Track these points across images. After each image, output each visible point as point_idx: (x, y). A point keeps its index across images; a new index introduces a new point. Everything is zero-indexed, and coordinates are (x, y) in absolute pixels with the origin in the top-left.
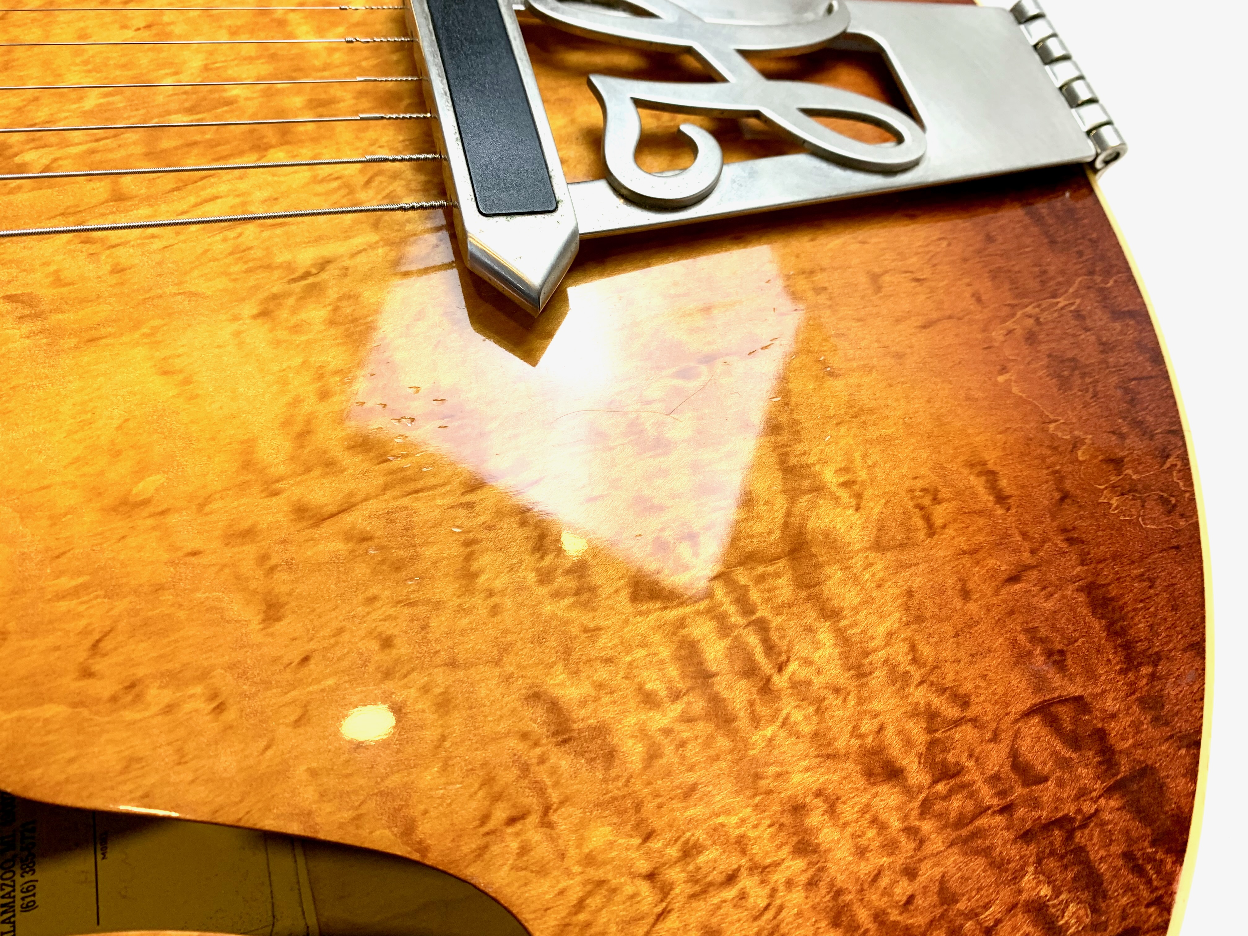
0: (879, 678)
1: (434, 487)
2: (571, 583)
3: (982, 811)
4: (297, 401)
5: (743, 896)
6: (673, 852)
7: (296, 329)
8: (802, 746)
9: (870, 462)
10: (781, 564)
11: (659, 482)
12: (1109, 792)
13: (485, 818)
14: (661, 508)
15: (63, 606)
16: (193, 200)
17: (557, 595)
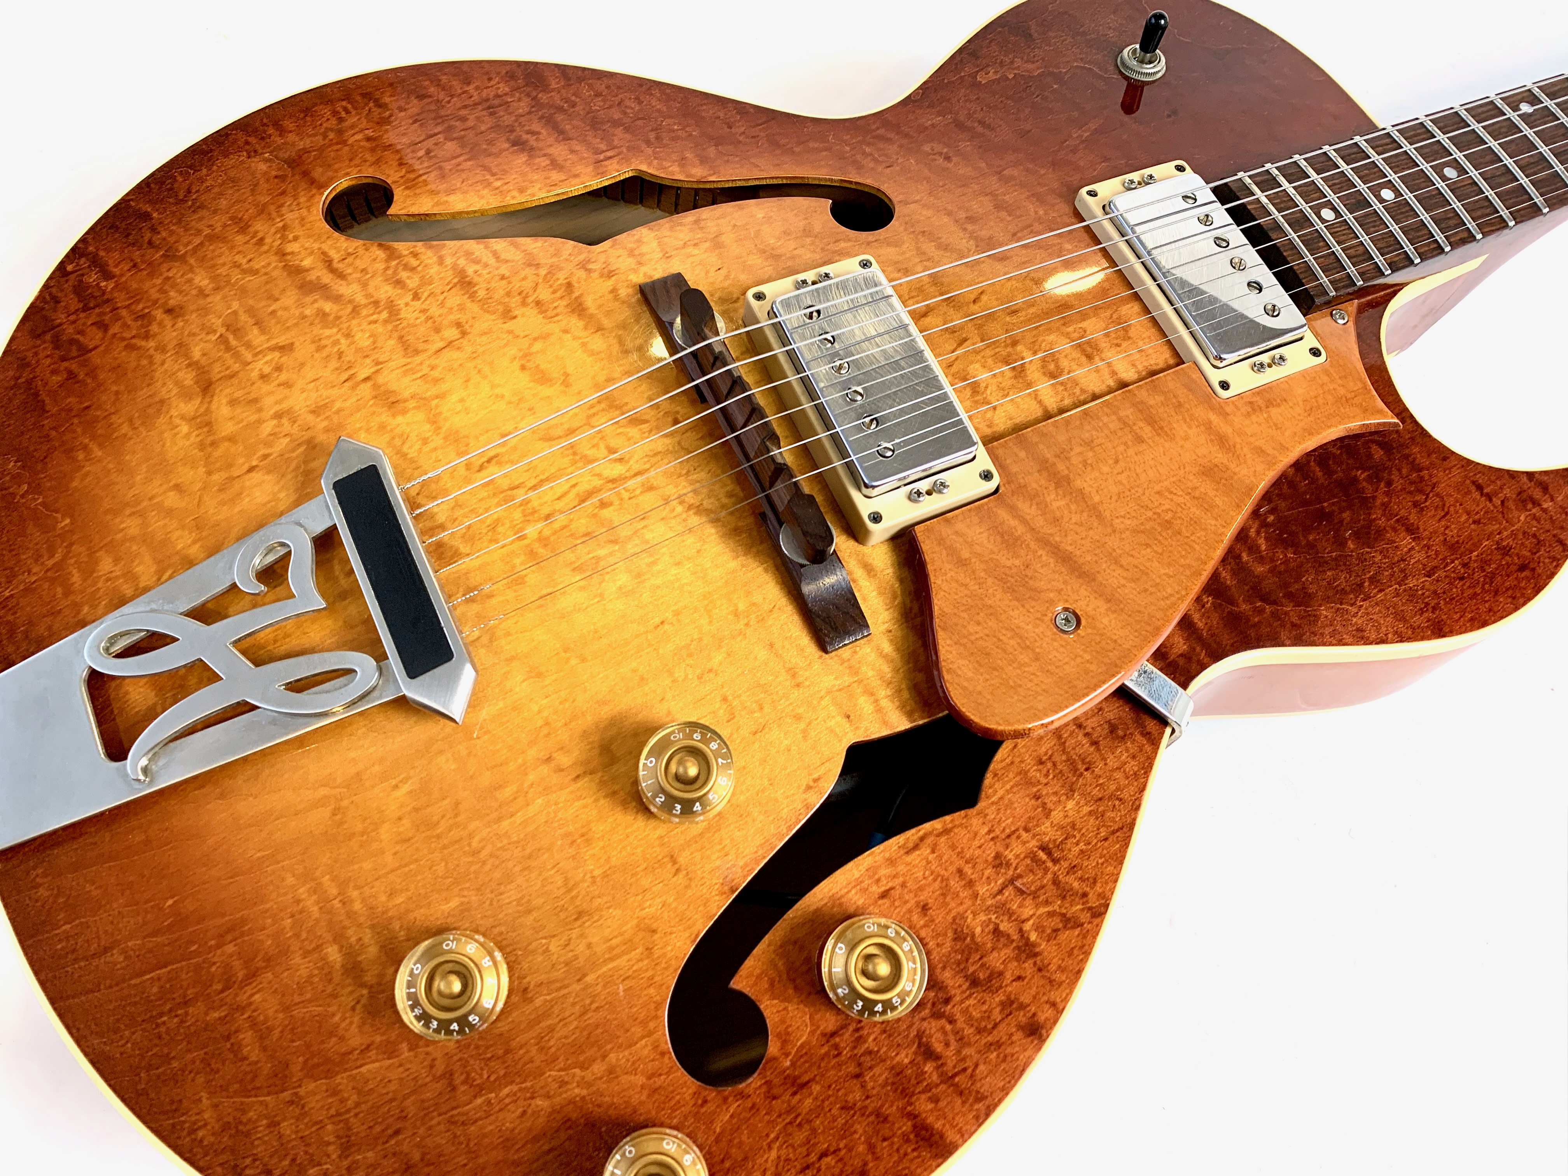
0: (171, 345)
1: (396, 369)
3: (127, 307)
4: (474, 396)
8: (213, 310)
9: (161, 443)
10: (216, 378)
11: (279, 398)
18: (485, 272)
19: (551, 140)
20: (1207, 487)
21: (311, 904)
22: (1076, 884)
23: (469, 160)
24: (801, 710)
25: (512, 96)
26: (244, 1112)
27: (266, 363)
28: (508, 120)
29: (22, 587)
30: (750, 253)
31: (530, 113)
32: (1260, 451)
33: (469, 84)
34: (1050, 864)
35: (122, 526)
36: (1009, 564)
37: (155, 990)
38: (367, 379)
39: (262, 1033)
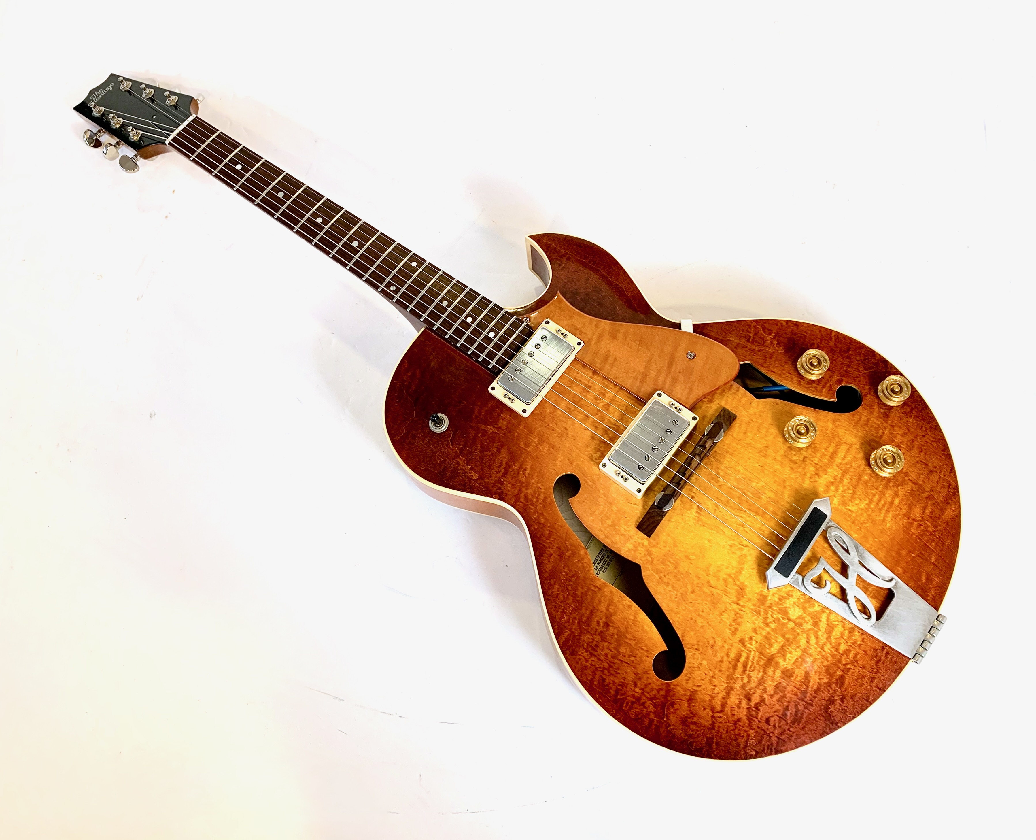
0: (762, 687)
1: (729, 597)
2: (733, 630)
3: (756, 717)
4: (723, 565)
5: (714, 689)
6: (711, 675)
7: (733, 553)
8: (742, 683)
9: (797, 660)
10: (765, 659)
11: (761, 630)
12: (777, 737)
13: (694, 645)
14: (757, 634)
15: (669, 563)
16: (738, 514)
17: (730, 629)
18: (674, 594)
19: (598, 614)
20: (620, 336)
21: (890, 515)
22: (753, 330)
23: (627, 638)
24: (758, 416)
25: (583, 645)
26: (942, 501)
27: (751, 645)
28: (597, 638)
29: (864, 670)
30: (612, 511)
31: (588, 632)
32: (597, 326)
33: (587, 666)
34: (752, 338)
35: (829, 651)
36: (682, 378)
37: (933, 544)
38: (738, 604)
39: (925, 508)
